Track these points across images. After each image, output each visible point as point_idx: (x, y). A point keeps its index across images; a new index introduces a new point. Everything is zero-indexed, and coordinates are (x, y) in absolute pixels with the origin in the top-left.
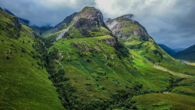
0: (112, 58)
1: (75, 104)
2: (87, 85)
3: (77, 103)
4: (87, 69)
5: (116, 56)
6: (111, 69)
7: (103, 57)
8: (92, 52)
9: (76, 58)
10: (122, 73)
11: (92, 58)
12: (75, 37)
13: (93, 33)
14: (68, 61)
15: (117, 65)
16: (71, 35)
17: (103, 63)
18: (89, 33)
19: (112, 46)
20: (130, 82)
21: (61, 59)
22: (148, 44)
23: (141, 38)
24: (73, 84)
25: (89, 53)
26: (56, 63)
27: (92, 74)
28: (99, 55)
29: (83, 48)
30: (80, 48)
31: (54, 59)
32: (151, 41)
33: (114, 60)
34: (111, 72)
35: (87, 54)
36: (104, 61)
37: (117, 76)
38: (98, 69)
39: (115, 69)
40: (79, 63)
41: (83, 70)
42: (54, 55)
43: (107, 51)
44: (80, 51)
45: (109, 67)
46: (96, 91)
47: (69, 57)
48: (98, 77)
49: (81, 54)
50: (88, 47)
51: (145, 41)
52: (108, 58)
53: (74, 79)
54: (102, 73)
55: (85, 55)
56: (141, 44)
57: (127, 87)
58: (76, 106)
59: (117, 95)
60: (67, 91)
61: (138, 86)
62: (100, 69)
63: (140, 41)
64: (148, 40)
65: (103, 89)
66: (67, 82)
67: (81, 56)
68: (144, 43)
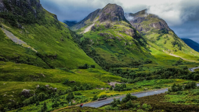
0: (130, 44)
1: (106, 64)
2: (112, 58)
3: (107, 64)
4: (111, 51)
5: (133, 43)
6: (129, 51)
7: (123, 43)
8: (114, 39)
9: (103, 44)
10: (137, 54)
11: (115, 43)
12: (101, 30)
13: (115, 26)
14: (97, 45)
15: (133, 49)
16: (97, 28)
17: (123, 47)
18: (112, 26)
19: (130, 36)
20: (143, 59)
21: (93, 43)
22: (167, 37)
23: (160, 30)
24: (103, 57)
25: (112, 40)
26: (89, 46)
27: (115, 54)
28: (120, 42)
29: (107, 36)
30: (106, 37)
31: (87, 44)
32: (171, 34)
33: (132, 45)
34: (129, 53)
35: (111, 41)
36: (123, 46)
37: (133, 56)
38: (119, 51)
39: (132, 51)
40: (105, 47)
41: (108, 51)
42: (86, 41)
43: (126, 39)
44: (106, 39)
45: (127, 50)
46: (118, 61)
47: (98, 42)
48: (119, 55)
49: (106, 41)
50: (112, 36)
51: (165, 33)
52: (127, 44)
53: (103, 55)
54: (122, 53)
55: (110, 41)
56: (160, 36)
57: (140, 61)
58: (106, 65)
59: (132, 64)
60: (99, 60)
61: (148, 61)
62: (121, 51)
63: (159, 33)
64: (168, 33)
65: (123, 61)
66: (99, 56)
67: (106, 42)
68: (163, 35)
